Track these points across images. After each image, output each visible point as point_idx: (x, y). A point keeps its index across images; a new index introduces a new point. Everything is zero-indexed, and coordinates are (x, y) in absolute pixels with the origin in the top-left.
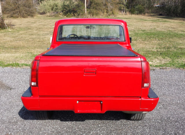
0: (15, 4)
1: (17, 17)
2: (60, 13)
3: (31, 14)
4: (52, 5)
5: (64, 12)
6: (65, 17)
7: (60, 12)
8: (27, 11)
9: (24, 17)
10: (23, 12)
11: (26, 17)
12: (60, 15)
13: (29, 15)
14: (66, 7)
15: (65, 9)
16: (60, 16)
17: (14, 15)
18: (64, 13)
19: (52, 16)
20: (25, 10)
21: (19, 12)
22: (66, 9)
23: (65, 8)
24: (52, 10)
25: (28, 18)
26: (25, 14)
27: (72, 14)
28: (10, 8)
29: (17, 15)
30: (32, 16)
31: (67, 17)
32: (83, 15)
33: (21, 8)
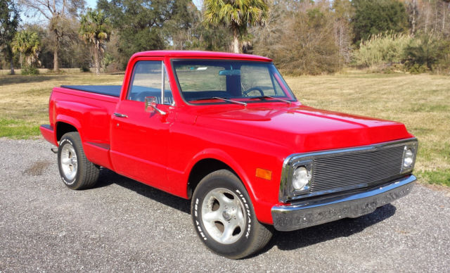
0: (299, 47)
1: (300, 75)
2: (398, 66)
3: (330, 68)
4: (385, 48)
5: (407, 61)
6: (407, 73)
7: (399, 63)
8: (321, 62)
9: (313, 74)
10: (314, 63)
11: (317, 74)
12: (398, 69)
13: (323, 71)
14: (414, 52)
15: (409, 57)
16: (396, 71)
17: (295, 71)
18: (406, 64)
19: (378, 72)
20: (317, 60)
21: (306, 64)
22: (414, 55)
23: (411, 53)
24: (384, 58)
25: (320, 76)
26: (315, 68)
27: (425, 66)
28: (289, 55)
29: (299, 70)
30: (331, 72)
31: (411, 73)
32: (445, 68)
33: (311, 56)
